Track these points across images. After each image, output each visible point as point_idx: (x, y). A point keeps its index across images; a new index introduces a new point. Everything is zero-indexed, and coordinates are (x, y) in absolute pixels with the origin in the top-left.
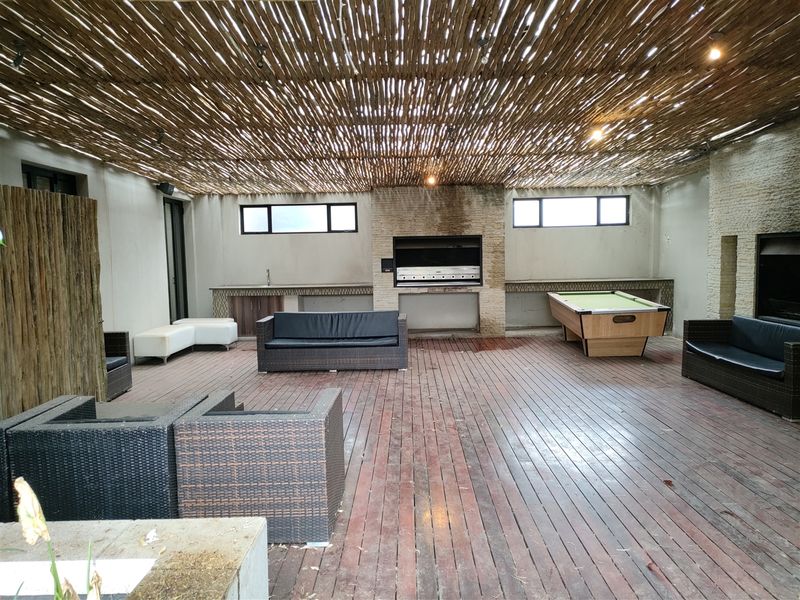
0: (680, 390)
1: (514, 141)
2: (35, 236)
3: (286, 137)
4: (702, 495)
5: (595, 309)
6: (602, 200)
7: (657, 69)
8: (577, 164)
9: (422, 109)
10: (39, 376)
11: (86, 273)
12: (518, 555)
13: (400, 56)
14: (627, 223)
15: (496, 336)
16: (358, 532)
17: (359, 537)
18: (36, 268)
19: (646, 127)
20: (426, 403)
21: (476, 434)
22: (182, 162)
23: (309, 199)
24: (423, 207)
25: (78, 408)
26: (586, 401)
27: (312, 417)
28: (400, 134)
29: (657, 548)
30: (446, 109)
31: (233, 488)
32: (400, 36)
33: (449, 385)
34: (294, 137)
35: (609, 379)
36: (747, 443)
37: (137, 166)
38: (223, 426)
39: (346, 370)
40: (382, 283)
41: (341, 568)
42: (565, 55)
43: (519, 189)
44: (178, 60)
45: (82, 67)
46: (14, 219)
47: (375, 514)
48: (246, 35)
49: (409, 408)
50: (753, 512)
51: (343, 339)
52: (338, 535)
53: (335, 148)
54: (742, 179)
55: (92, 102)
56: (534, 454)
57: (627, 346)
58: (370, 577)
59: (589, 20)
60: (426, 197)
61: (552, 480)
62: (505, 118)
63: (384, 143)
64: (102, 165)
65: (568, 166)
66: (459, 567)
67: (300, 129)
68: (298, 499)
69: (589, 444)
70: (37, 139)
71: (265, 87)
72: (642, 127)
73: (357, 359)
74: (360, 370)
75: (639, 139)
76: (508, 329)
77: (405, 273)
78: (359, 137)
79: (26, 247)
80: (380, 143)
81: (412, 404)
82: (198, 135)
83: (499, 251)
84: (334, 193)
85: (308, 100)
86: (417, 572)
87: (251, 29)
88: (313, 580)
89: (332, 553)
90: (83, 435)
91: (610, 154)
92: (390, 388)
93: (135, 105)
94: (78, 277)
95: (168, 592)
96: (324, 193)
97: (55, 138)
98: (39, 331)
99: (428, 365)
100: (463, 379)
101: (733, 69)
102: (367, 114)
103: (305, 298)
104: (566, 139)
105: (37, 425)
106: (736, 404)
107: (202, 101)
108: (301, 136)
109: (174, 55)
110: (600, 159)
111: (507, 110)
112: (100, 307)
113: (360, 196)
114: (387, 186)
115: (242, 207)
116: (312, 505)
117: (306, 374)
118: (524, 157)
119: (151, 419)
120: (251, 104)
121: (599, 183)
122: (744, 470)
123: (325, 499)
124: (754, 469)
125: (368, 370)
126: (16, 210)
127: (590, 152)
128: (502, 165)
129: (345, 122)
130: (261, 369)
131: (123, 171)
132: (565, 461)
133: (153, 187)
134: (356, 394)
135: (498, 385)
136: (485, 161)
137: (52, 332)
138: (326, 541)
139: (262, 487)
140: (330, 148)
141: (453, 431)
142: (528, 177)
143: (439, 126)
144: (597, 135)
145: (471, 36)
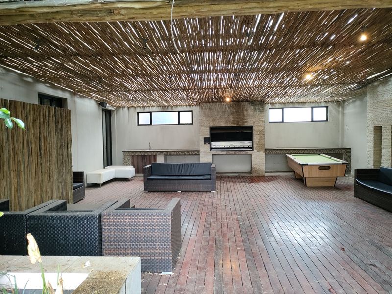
0: (353, 204)
1: (267, 81)
2: (42, 126)
3: (158, 80)
4: (359, 256)
5: (309, 163)
6: (314, 109)
7: (336, 45)
8: (300, 91)
9: (221, 66)
10: (42, 191)
11: (65, 143)
12: (264, 282)
13: (210, 42)
14: (327, 120)
15: (260, 175)
16: (187, 268)
17: (187, 271)
18: (42, 141)
19: (334, 73)
20: (224, 207)
21: (247, 223)
22: (111, 92)
23: (170, 109)
24: (224, 112)
25: (58, 206)
26: (304, 208)
27: (165, 212)
28: (212, 78)
29: (334, 281)
30: (233, 66)
31: (128, 245)
32: (209, 33)
33: (235, 199)
34: (162, 80)
35: (316, 198)
36: (386, 231)
37: (90, 94)
38: (124, 215)
39: (185, 191)
40: (204, 149)
41: (178, 285)
42: (289, 40)
43: (272, 104)
44: (108, 46)
45: (65, 50)
46: (33, 119)
47: (195, 260)
48: (138, 34)
49: (215, 210)
50: (386, 265)
51: (184, 176)
52: (177, 269)
53: (181, 85)
54: (383, 98)
55: (69, 65)
56: (276, 234)
57: (327, 182)
58: (191, 289)
59: (300, 23)
60: (226, 108)
61: (284, 247)
62: (262, 70)
63: (204, 82)
64: (74, 94)
65: (295, 92)
66: (235, 286)
67: (164, 76)
68: (158, 251)
69: (304, 229)
70: (45, 82)
71: (148, 57)
72: (332, 72)
73: (191, 186)
74: (193, 191)
75: (330, 79)
76: (266, 172)
77: (215, 144)
78: (192, 79)
79: (38, 132)
80: (202, 82)
81: (217, 208)
82: (118, 80)
83: (262, 134)
84: (182, 106)
85: (168, 63)
86: (214, 288)
87: (140, 32)
88: (164, 290)
89: (173, 278)
90: (60, 218)
91: (316, 86)
92: (207, 200)
93: (89, 66)
94: (61, 145)
95: (93, 288)
96: (177, 106)
97: (52, 81)
98: (43, 170)
99: (226, 189)
100: (242, 196)
101: (375, 45)
102: (195, 69)
103: (167, 157)
104: (294, 79)
105: (40, 213)
106: (381, 211)
107: (119, 64)
108: (165, 79)
109: (106, 43)
110: (311, 89)
111: (263, 65)
112: (71, 160)
113: (194, 107)
114: (207, 102)
115: (138, 113)
116: (164, 254)
117: (166, 193)
118: (273, 88)
119: (91, 211)
120: (141, 65)
121: (312, 100)
122: (383, 244)
123: (170, 251)
124: (388, 244)
125: (196, 191)
126: (34, 114)
127: (306, 85)
128: (262, 92)
129: (185, 72)
130: (145, 190)
131: (83, 97)
132: (291, 238)
133: (97, 103)
134: (190, 203)
135: (260, 199)
136: (254, 90)
137: (48, 170)
138: (171, 271)
139: (141, 245)
140: (179, 85)
141: (236, 221)
142: (276, 98)
143: (230, 74)
144: (309, 77)
145: (243, 32)
